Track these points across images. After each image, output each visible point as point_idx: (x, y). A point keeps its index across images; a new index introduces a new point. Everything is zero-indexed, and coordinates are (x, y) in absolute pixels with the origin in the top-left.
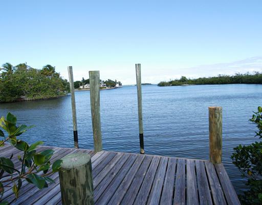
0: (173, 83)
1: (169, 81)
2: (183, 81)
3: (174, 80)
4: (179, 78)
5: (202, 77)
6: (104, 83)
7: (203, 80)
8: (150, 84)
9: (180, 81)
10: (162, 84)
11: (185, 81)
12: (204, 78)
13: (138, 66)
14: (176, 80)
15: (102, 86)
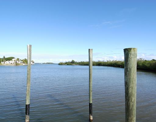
0: (67, 64)
1: (65, 62)
2: (73, 63)
3: (68, 62)
4: (71, 61)
5: (82, 61)
7: (83, 63)
9: (71, 62)
10: (61, 64)
11: (74, 62)
12: (84, 62)
14: (69, 62)
15: (19, 63)
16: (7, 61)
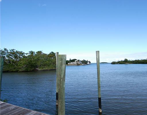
0: (120, 63)
1: (118, 61)
3: (120, 61)
4: (123, 60)
6: (81, 62)
7: (137, 61)
8: (107, 63)
10: (113, 63)
11: (127, 61)
13: (98, 52)
15: (80, 63)
16: (72, 63)
